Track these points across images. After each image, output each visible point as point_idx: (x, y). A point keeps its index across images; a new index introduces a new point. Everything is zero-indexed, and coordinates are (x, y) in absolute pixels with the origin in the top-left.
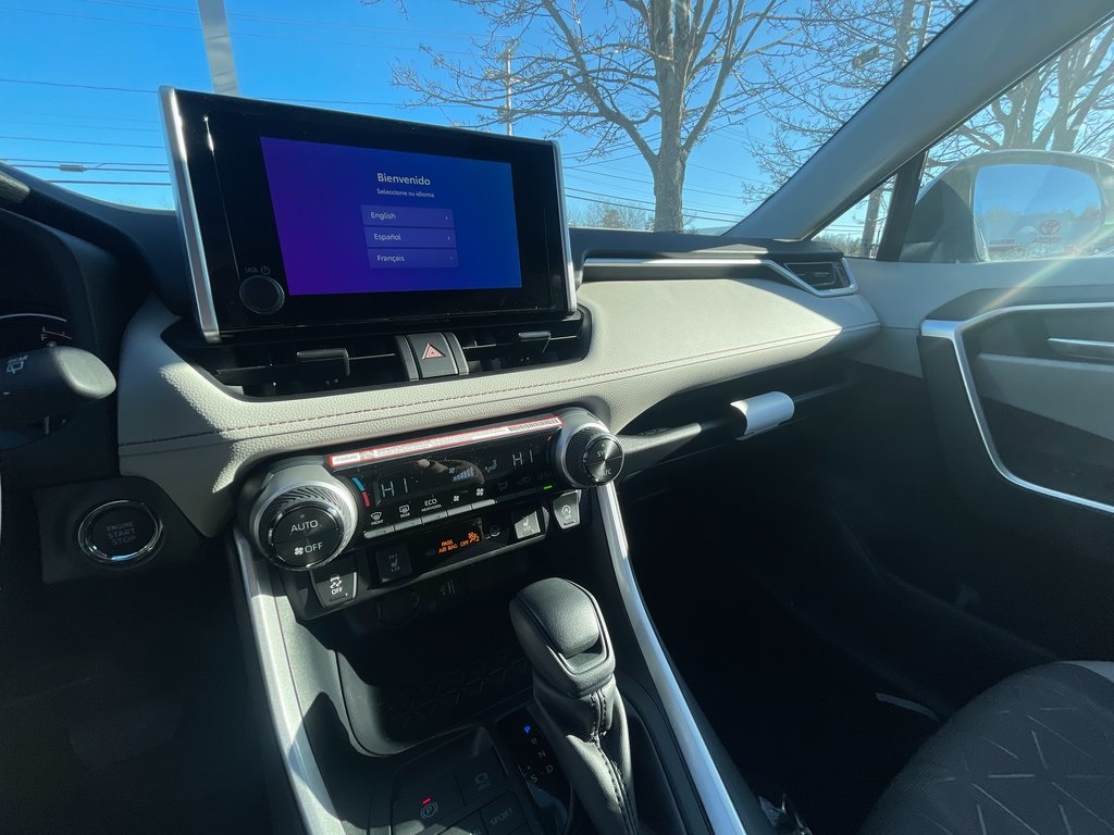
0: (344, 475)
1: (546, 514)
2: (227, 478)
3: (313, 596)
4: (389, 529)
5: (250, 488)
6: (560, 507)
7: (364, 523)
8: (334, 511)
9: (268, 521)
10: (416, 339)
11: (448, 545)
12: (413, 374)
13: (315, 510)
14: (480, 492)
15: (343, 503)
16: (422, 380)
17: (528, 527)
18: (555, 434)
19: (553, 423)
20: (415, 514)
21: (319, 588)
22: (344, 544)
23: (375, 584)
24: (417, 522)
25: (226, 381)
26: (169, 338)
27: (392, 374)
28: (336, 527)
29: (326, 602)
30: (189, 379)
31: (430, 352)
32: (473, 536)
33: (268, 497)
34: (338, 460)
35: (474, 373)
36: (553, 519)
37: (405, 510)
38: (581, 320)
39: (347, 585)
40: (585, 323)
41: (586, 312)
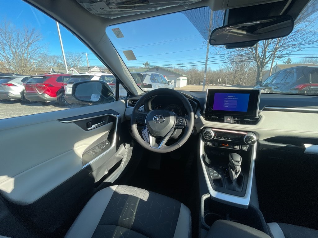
0: (214, 131)
1: (241, 147)
2: (202, 128)
3: (206, 143)
4: (217, 139)
5: (204, 130)
6: (244, 146)
7: (214, 137)
8: (212, 134)
9: (205, 133)
10: (227, 116)
11: (223, 145)
12: (225, 121)
13: (210, 133)
14: (230, 139)
15: (213, 134)
16: (226, 123)
17: (237, 147)
18: (245, 135)
19: (245, 133)
20: (220, 138)
21: (207, 143)
22: (212, 138)
23: (213, 145)
24: (220, 139)
25: (204, 118)
26: (200, 112)
27: (222, 121)
28: (211, 136)
29: (207, 144)
30: (202, 117)
31: (229, 119)
32: (227, 145)
33: (205, 131)
34: (213, 129)
35: (234, 123)
36: (242, 148)
37: (219, 137)
38: (259, 118)
39: (210, 144)
40: (259, 119)
41: (260, 117)
